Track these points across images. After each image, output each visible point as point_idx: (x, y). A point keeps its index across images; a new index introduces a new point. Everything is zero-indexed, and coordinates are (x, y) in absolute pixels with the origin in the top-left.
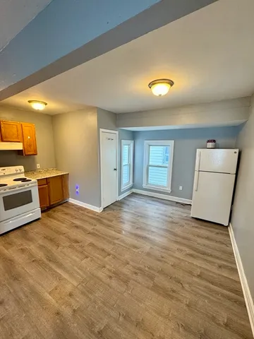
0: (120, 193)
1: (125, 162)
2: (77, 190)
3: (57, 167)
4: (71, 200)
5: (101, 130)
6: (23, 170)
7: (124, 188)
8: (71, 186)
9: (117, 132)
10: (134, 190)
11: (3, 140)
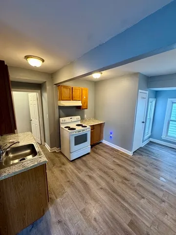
2: (111, 135)
3: (95, 117)
5: (140, 91)
6: (80, 119)
9: (147, 92)
10: (151, 140)
11: (72, 98)
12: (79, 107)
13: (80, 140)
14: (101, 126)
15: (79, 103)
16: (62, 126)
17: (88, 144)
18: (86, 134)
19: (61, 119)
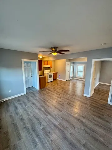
0: (70, 78)
1: (71, 70)
2: (60, 76)
3: (54, 71)
4: (58, 79)
6: (50, 71)
7: (71, 77)
8: (58, 75)
11: (47, 65)
12: (49, 67)
13: (50, 76)
14: (56, 73)
15: (49, 66)
16: (45, 73)
17: (52, 78)
18: (52, 75)
19: (44, 71)
